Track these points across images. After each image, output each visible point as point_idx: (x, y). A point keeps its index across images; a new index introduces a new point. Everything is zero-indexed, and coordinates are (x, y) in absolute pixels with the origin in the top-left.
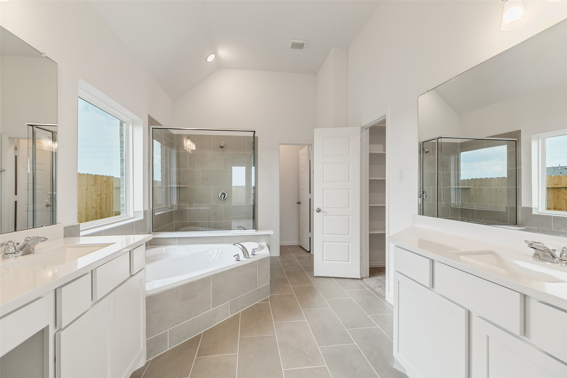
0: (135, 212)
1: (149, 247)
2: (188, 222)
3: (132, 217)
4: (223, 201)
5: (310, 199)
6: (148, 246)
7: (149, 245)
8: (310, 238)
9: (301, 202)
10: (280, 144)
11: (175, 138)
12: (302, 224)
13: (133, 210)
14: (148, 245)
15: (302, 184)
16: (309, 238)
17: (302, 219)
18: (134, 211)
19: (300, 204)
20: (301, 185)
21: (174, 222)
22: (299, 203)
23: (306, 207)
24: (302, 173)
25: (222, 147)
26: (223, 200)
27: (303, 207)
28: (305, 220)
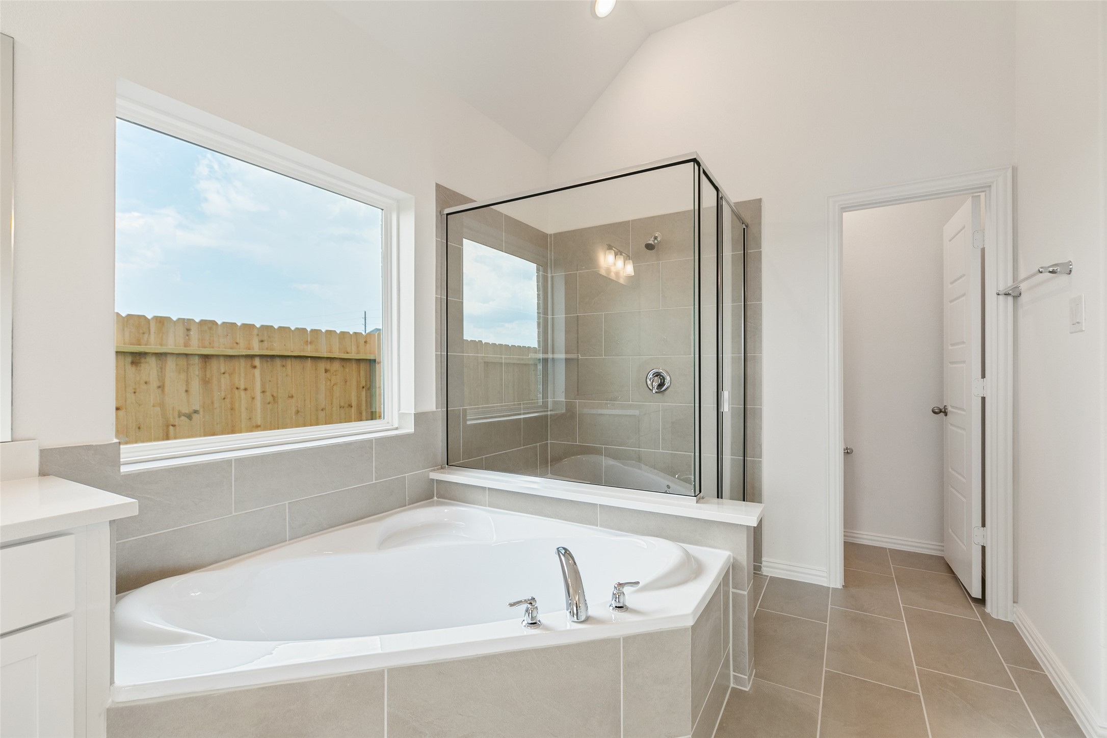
0: (402, 416)
1: (437, 501)
2: (578, 443)
3: (397, 426)
4: (657, 394)
5: (983, 399)
6: (435, 498)
7: (437, 495)
8: (983, 548)
9: (949, 409)
10: (845, 209)
11: (551, 244)
12: (953, 488)
13: (399, 410)
14: (434, 495)
15: (952, 345)
16: (981, 547)
17: (952, 469)
18: (400, 412)
19: (946, 414)
20: (950, 348)
21: (549, 441)
22: (941, 411)
23: (964, 429)
24: (952, 304)
25: (649, 247)
26: (656, 392)
27: (958, 427)
28: (964, 477)
